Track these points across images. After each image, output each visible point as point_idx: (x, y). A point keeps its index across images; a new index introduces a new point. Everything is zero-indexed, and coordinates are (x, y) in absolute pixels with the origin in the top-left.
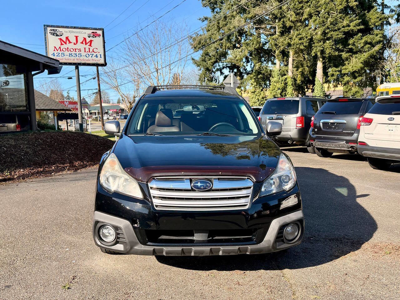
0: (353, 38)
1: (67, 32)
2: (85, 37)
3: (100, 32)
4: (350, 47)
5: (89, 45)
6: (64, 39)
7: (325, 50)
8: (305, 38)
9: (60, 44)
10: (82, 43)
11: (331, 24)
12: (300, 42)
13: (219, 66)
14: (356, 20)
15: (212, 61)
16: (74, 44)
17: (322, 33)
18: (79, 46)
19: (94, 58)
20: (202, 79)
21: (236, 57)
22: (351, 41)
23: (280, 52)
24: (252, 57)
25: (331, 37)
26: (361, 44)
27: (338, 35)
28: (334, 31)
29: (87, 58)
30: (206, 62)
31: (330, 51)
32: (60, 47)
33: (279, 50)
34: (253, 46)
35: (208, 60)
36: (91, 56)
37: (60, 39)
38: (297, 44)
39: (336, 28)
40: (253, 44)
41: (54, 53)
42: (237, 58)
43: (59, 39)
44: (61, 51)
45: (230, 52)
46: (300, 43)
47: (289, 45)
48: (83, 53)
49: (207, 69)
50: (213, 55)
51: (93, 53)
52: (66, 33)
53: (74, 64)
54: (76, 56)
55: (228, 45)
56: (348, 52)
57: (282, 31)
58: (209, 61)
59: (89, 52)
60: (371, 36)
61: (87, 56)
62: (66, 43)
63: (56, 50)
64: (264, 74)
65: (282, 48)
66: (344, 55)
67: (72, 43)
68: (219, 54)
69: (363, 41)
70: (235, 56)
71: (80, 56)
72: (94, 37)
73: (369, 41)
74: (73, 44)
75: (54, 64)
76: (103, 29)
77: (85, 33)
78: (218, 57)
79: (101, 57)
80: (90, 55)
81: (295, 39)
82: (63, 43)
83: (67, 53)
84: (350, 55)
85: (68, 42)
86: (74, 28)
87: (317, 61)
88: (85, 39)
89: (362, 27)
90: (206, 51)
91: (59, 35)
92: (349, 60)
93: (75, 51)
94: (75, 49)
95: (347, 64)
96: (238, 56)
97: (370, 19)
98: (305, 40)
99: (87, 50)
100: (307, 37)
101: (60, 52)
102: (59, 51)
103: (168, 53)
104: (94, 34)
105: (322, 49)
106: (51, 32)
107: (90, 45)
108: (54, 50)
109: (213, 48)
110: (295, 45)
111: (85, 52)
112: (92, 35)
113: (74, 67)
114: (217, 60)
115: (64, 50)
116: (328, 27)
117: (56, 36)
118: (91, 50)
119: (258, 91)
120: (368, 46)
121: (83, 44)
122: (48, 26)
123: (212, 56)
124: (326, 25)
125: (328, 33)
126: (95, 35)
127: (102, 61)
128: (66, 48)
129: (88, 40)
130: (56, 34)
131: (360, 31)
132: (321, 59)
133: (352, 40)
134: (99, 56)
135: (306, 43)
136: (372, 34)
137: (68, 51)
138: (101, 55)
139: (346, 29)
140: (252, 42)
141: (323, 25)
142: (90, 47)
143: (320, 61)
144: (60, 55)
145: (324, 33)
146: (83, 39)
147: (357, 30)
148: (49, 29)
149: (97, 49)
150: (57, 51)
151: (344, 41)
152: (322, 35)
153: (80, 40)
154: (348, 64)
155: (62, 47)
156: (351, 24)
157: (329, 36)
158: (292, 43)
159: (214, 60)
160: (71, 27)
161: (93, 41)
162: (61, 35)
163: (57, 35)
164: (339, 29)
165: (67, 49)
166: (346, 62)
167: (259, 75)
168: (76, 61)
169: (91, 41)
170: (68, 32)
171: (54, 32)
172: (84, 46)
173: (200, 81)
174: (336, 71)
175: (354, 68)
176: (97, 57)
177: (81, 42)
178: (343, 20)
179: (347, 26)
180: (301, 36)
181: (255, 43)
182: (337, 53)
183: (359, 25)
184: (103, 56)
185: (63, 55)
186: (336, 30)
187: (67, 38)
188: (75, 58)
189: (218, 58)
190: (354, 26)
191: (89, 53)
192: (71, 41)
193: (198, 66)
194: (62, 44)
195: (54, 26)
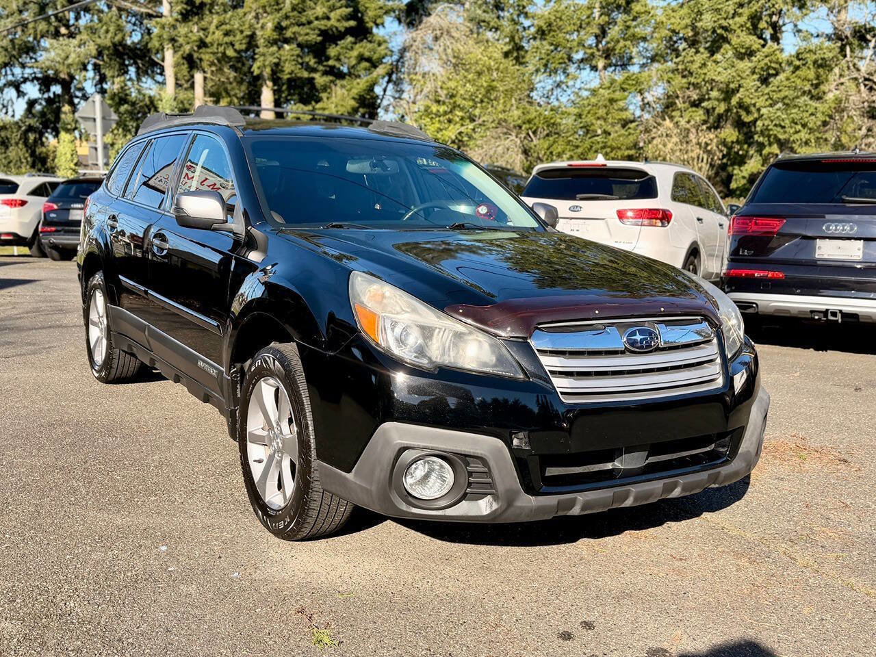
0: (337, 45)
4: (331, 63)
7: (282, 64)
8: (239, 33)
11: (293, 9)
12: (227, 39)
13: (13, 75)
14: (340, 7)
17: (276, 27)
21: (67, 57)
22: (332, 51)
23: (183, 58)
24: (103, 60)
25: (292, 39)
26: (352, 59)
27: (307, 34)
28: (299, 25)
31: (293, 68)
33: (180, 53)
34: (109, 35)
38: (218, 45)
39: (304, 20)
40: (107, 31)
42: (70, 61)
45: (46, 43)
46: (226, 43)
47: (202, 44)
55: (42, 26)
56: (325, 73)
57: (186, 9)
60: (369, 46)
64: (133, 104)
65: (187, 48)
66: (320, 80)
68: (17, 47)
69: (355, 53)
70: (63, 55)
73: (367, 54)
78: (14, 53)
81: (214, 33)
84: (332, 81)
87: (262, 86)
89: (352, 23)
92: (329, 90)
95: (325, 99)
96: (73, 56)
97: (367, 8)
98: (239, 37)
100: (242, 32)
105: (276, 60)
110: (215, 46)
114: (13, 59)
116: (286, 14)
119: (120, 142)
120: (365, 64)
124: (283, 12)
125: (286, 28)
131: (349, 31)
132: (270, 84)
133: (335, 50)
135: (241, 44)
136: (370, 42)
139: (322, 24)
140: (104, 28)
141: (276, 9)
143: (267, 86)
145: (279, 28)
147: (343, 30)
151: (318, 51)
152: (274, 31)
154: (328, 98)
156: (332, 15)
157: (289, 34)
158: (208, 40)
159: (3, 60)
164: (310, 23)
166: (324, 95)
167: (123, 105)
174: (304, 113)
175: (339, 108)
178: (315, 4)
179: (323, 18)
180: (228, 27)
181: (112, 29)
182: (306, 74)
183: (348, 18)
186: (303, 25)
189: (15, 56)
190: (338, 20)
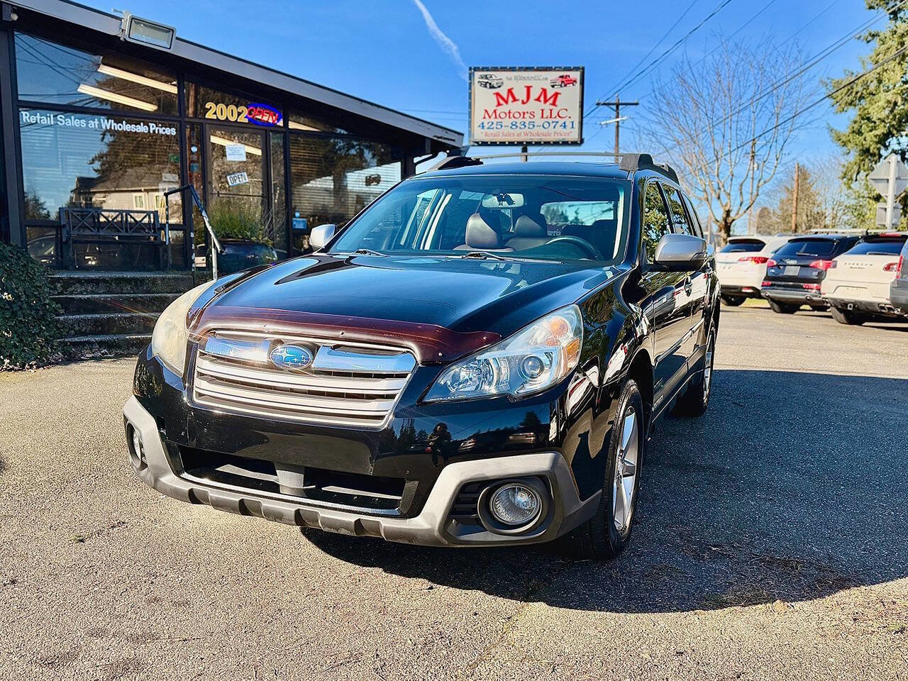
1: (510, 79)
2: (544, 88)
3: (576, 75)
5: (550, 104)
6: (504, 94)
9: (496, 103)
10: (538, 100)
13: (899, 144)
15: (878, 132)
16: (523, 103)
18: (533, 106)
19: (559, 129)
20: (851, 176)
29: (545, 131)
30: (863, 136)
32: (495, 111)
35: (868, 129)
36: (552, 125)
37: (498, 94)
41: (483, 124)
43: (494, 94)
44: (496, 117)
48: (538, 120)
49: (866, 152)
50: (879, 119)
51: (558, 119)
52: (508, 80)
53: (520, 143)
54: (523, 127)
58: (871, 133)
59: (551, 117)
61: (546, 125)
62: (507, 102)
63: (487, 116)
67: (518, 100)
68: (897, 117)
71: (531, 126)
72: (563, 85)
74: (520, 102)
75: (454, 140)
76: (583, 69)
77: (546, 79)
78: (894, 123)
79: (573, 127)
80: (551, 123)
82: (501, 102)
83: (507, 122)
85: (511, 99)
86: (525, 71)
88: (544, 91)
90: (865, 110)
91: (495, 85)
93: (524, 117)
94: (524, 114)
99: (547, 113)
101: (495, 121)
102: (493, 119)
103: (753, 114)
104: (564, 80)
106: (481, 80)
107: (554, 104)
108: (484, 118)
109: (882, 103)
111: (542, 117)
112: (559, 83)
113: (519, 149)
114: (891, 129)
115: (502, 115)
117: (490, 88)
118: (554, 114)
121: (540, 101)
122: (477, 69)
123: (878, 122)
126: (566, 81)
127: (574, 136)
128: (507, 112)
129: (550, 92)
130: (490, 84)
134: (569, 125)
137: (510, 117)
138: (573, 123)
142: (552, 107)
144: (494, 125)
146: (541, 90)
148: (477, 74)
149: (567, 110)
150: (490, 117)
153: (535, 93)
155: (500, 109)
159: (882, 131)
160: (521, 69)
161: (560, 94)
162: (499, 87)
163: (492, 87)
165: (508, 115)
168: (523, 138)
169: (556, 95)
170: (513, 78)
171: (486, 81)
172: (541, 105)
173: (845, 180)
176: (565, 127)
177: (536, 97)
184: (577, 125)
185: (499, 127)
187: (510, 91)
188: (522, 131)
189: (893, 126)
191: (550, 120)
192: (517, 98)
193: (845, 144)
194: (499, 104)
195: (487, 69)
